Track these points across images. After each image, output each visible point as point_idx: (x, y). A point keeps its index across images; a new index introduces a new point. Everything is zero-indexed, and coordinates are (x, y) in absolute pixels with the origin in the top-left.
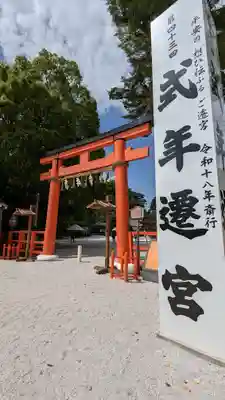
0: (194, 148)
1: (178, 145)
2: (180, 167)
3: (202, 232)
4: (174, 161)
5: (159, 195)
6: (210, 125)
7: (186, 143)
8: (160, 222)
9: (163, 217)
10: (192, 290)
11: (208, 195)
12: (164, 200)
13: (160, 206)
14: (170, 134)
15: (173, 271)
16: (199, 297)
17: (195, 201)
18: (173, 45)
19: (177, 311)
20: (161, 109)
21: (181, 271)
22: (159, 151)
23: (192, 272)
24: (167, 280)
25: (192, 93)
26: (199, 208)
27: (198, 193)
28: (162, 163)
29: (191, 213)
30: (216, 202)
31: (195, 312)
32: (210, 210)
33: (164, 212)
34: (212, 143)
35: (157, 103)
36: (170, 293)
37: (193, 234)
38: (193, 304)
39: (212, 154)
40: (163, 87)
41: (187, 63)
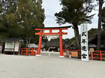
1: (84, 41)
2: (84, 43)
3: (86, 50)
5: (81, 46)
6: (88, 40)
7: (85, 41)
8: (82, 49)
10: (85, 56)
12: (82, 47)
13: (81, 47)
14: (83, 39)
15: (83, 54)
18: (84, 29)
19: (83, 58)
20: (82, 36)
21: (84, 54)
22: (82, 41)
23: (85, 54)
24: (82, 55)
25: (86, 36)
26: (86, 48)
27: (86, 46)
28: (82, 42)
31: (85, 58)
32: (87, 48)
36: (83, 56)
37: (85, 51)
39: (88, 43)
40: (82, 33)
41: (85, 32)
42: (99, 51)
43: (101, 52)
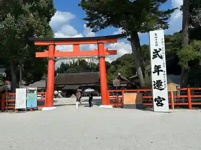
0: (162, 71)
1: (158, 69)
2: (158, 74)
3: (164, 89)
4: (157, 73)
5: (153, 80)
6: (165, 66)
7: (160, 69)
9: (154, 86)
10: (161, 101)
11: (165, 82)
12: (154, 82)
14: (156, 66)
15: (157, 98)
16: (163, 102)
17: (162, 82)
18: (156, 42)
19: (158, 106)
20: (153, 58)
21: (159, 98)
22: (153, 70)
23: (161, 97)
24: (156, 100)
25: (161, 57)
26: (163, 84)
28: (154, 73)
29: (161, 85)
30: (166, 83)
31: (162, 105)
32: (165, 84)
33: (154, 85)
34: (166, 71)
35: (152, 57)
36: (156, 102)
37: (161, 90)
38: (161, 104)
39: (166, 73)
40: (154, 53)
41: (160, 49)
42: (186, 89)
43: (189, 90)
